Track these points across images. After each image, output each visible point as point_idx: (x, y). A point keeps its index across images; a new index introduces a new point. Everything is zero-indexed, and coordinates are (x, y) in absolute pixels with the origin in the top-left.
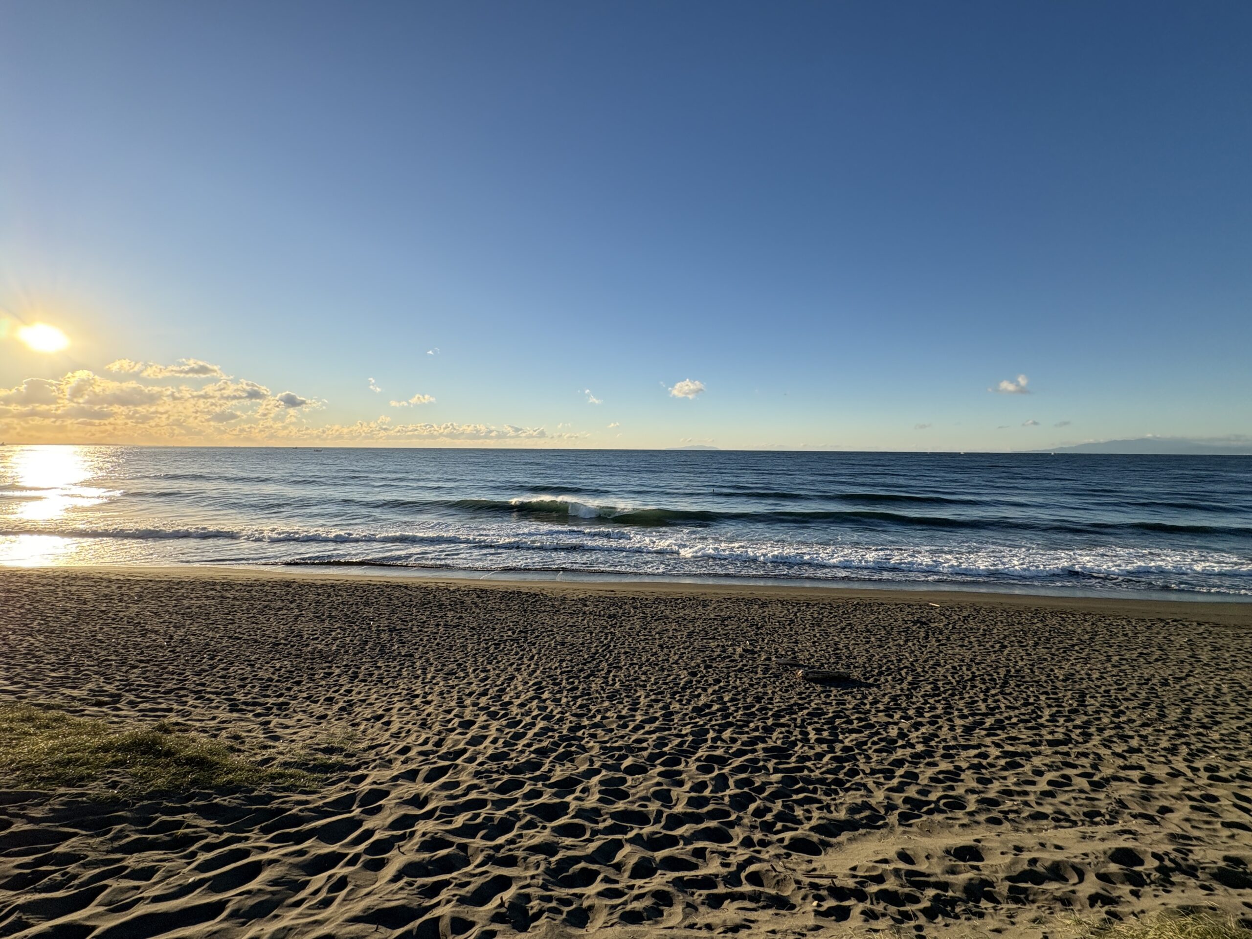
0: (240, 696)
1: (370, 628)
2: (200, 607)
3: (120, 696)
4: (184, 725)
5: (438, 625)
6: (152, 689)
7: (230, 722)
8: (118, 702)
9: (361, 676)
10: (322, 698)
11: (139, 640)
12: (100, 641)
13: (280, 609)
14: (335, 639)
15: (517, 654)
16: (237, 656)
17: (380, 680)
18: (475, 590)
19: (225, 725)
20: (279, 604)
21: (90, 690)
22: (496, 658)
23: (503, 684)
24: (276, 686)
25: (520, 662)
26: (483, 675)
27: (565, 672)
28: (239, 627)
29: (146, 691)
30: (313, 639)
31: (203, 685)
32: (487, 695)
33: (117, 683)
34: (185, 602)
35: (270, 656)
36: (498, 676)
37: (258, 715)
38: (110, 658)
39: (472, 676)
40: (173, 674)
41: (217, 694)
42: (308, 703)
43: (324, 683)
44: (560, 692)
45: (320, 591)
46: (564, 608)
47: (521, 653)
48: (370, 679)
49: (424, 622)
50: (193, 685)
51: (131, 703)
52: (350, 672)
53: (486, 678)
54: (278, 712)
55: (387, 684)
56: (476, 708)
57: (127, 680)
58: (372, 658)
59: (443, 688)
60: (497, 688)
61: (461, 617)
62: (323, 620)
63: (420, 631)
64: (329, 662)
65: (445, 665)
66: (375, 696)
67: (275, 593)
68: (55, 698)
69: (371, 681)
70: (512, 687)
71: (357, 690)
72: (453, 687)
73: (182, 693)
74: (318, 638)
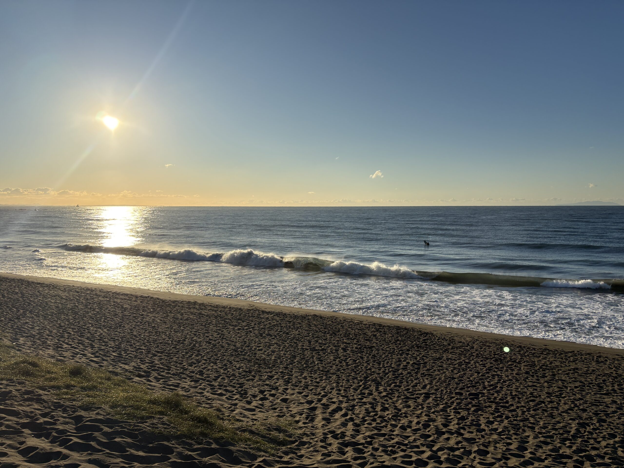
0: (215, 383)
1: (297, 346)
3: (149, 372)
6: (166, 371)
8: (149, 376)
9: (293, 382)
11: (156, 338)
12: (135, 336)
13: (236, 325)
16: (212, 356)
17: (306, 387)
24: (237, 380)
28: (212, 336)
29: (163, 372)
31: (194, 372)
35: (232, 358)
37: (228, 399)
38: (141, 347)
40: (176, 363)
43: (267, 383)
50: (188, 372)
51: (155, 378)
54: (241, 399)
55: (311, 390)
58: (300, 369)
63: (333, 353)
65: (353, 382)
69: (300, 387)
73: (183, 376)
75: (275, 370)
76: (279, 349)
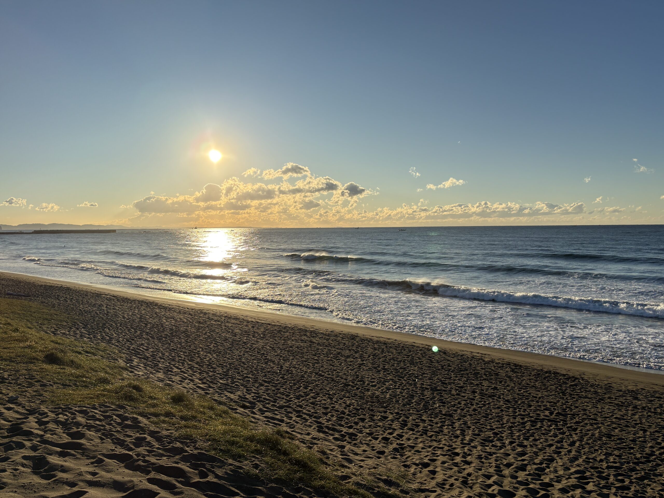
0: (323, 420)
1: (415, 384)
2: (298, 347)
3: (254, 403)
4: (291, 434)
5: (474, 392)
6: (272, 403)
7: (319, 440)
8: (253, 408)
9: (409, 425)
10: (381, 437)
11: (264, 366)
12: (243, 363)
13: (348, 357)
14: (388, 389)
15: (555, 436)
16: (321, 389)
17: (425, 432)
18: (509, 364)
19: (315, 441)
20: (347, 353)
21: (239, 396)
22: (532, 435)
23: (541, 463)
24: (347, 419)
25: (559, 445)
26: (520, 449)
27: (612, 467)
28: (322, 366)
29: (269, 403)
30: (372, 386)
31: (301, 407)
32: (525, 470)
33: (253, 395)
34: (289, 342)
35: (343, 393)
36: (536, 454)
37: (336, 439)
38: (249, 376)
39: (509, 447)
40: (283, 395)
41: (310, 416)
42: (370, 438)
43: (380, 424)
44: (608, 487)
45: (376, 346)
46: (609, 398)
47: (561, 436)
48: (416, 430)
49: (462, 387)
50: (295, 406)
51: (260, 410)
52: (401, 420)
53: (523, 454)
54: (350, 441)
55: (431, 437)
56: (514, 481)
57: (258, 394)
58: (418, 411)
59: (481, 453)
60: (535, 466)
61: (495, 388)
62: (379, 371)
63: (458, 394)
64: (385, 408)
65: (481, 431)
66: (421, 445)
67: (345, 344)
68: (223, 397)
69: (418, 432)
70: (552, 469)
71: (406, 436)
72: (491, 454)
73: (289, 410)
74: (375, 386)
75: (389, 410)
76: (395, 386)
